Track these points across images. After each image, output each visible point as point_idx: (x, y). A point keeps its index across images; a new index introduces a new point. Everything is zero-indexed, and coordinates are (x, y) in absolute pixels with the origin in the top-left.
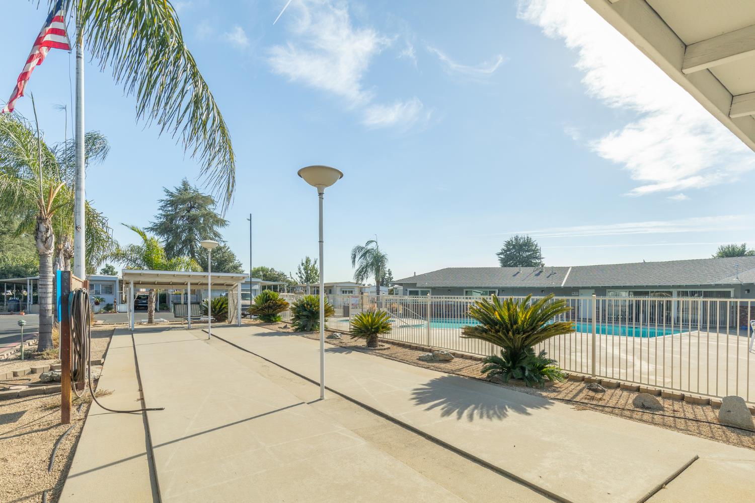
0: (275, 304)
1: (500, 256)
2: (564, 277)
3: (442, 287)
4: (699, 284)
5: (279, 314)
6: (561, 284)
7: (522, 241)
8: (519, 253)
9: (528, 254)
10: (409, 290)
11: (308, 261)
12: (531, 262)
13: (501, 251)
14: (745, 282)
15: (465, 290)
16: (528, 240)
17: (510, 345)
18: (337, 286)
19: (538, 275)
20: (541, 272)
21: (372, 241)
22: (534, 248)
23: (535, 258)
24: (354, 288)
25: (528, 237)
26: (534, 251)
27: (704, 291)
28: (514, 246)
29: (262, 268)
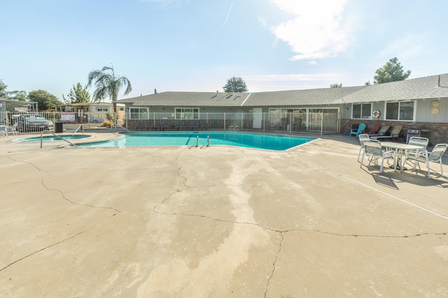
1: (225, 89)
2: (245, 99)
3: (155, 106)
4: (321, 104)
6: (241, 104)
7: (237, 80)
9: (240, 88)
10: (130, 108)
11: (79, 85)
13: (225, 86)
14: (347, 102)
15: (175, 108)
16: (240, 79)
18: (92, 105)
21: (108, 68)
22: (243, 84)
24: (109, 107)
25: (240, 78)
27: (324, 109)
28: (233, 83)
29: (40, 90)
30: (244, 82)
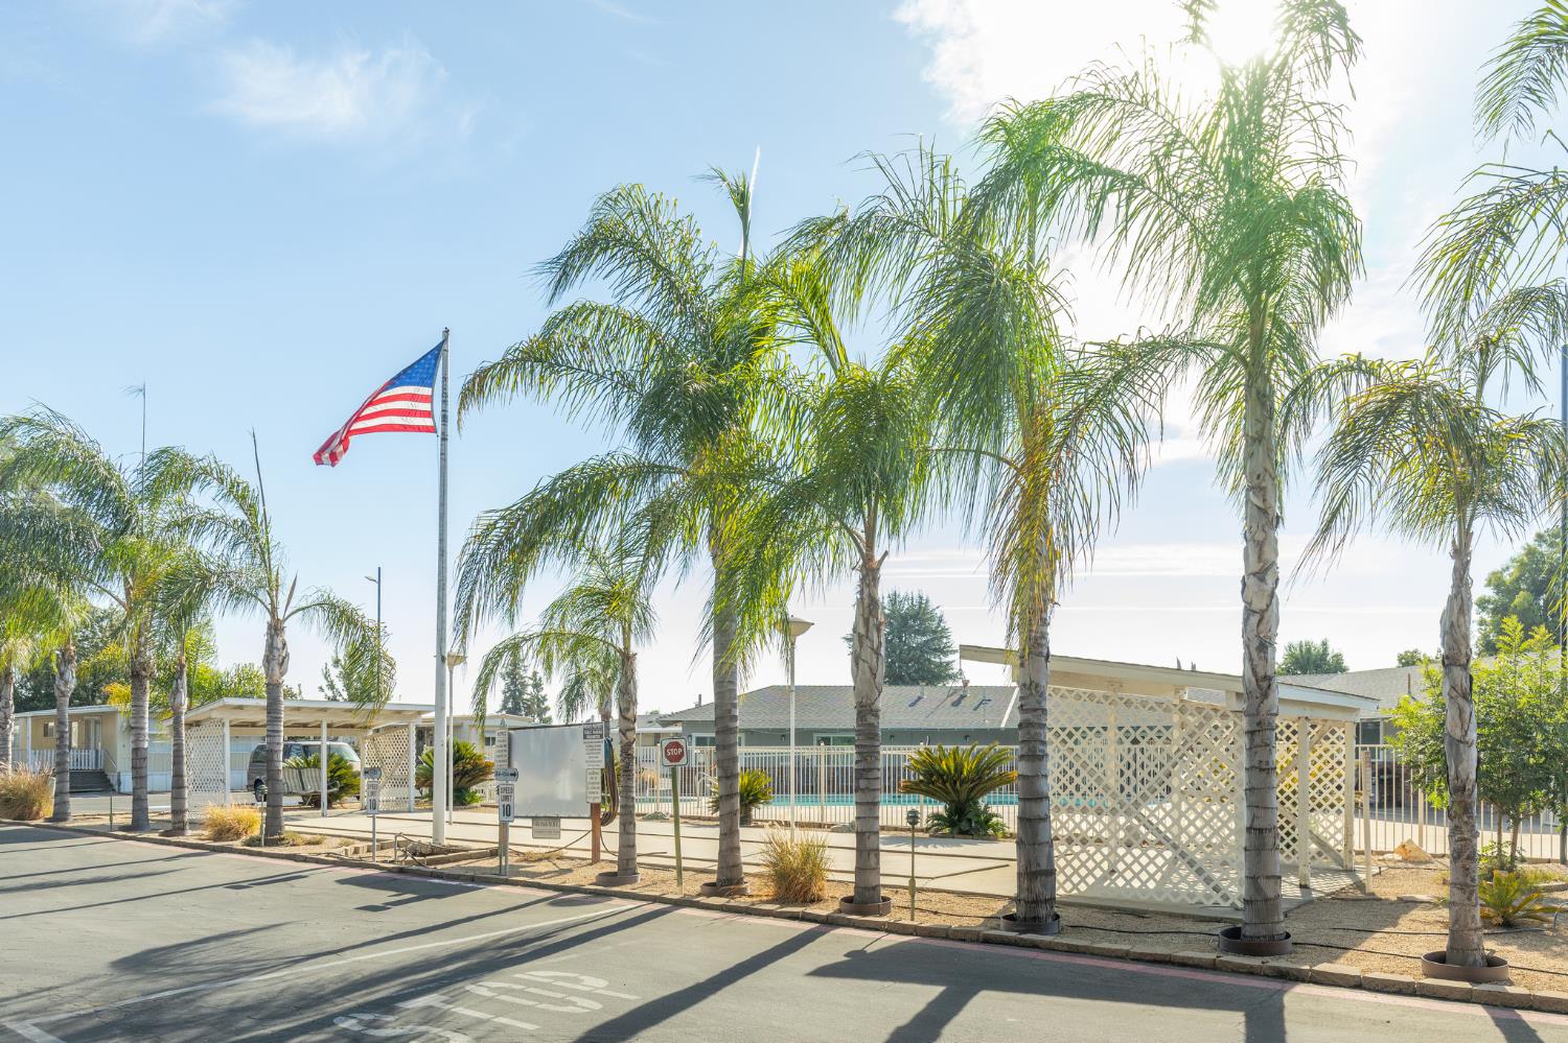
0: (475, 766)
2: (1006, 707)
3: (773, 730)
5: (474, 788)
6: (1001, 722)
7: (906, 607)
8: (900, 638)
9: (921, 639)
10: (695, 735)
12: (929, 660)
15: (815, 736)
16: (921, 603)
17: (955, 798)
19: (956, 704)
20: (962, 697)
22: (934, 625)
23: (935, 650)
25: (920, 598)
26: (935, 632)
30: (938, 612)
